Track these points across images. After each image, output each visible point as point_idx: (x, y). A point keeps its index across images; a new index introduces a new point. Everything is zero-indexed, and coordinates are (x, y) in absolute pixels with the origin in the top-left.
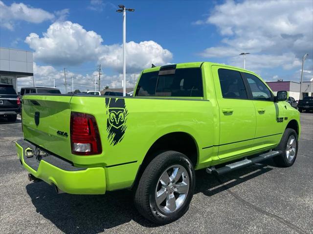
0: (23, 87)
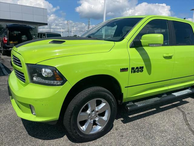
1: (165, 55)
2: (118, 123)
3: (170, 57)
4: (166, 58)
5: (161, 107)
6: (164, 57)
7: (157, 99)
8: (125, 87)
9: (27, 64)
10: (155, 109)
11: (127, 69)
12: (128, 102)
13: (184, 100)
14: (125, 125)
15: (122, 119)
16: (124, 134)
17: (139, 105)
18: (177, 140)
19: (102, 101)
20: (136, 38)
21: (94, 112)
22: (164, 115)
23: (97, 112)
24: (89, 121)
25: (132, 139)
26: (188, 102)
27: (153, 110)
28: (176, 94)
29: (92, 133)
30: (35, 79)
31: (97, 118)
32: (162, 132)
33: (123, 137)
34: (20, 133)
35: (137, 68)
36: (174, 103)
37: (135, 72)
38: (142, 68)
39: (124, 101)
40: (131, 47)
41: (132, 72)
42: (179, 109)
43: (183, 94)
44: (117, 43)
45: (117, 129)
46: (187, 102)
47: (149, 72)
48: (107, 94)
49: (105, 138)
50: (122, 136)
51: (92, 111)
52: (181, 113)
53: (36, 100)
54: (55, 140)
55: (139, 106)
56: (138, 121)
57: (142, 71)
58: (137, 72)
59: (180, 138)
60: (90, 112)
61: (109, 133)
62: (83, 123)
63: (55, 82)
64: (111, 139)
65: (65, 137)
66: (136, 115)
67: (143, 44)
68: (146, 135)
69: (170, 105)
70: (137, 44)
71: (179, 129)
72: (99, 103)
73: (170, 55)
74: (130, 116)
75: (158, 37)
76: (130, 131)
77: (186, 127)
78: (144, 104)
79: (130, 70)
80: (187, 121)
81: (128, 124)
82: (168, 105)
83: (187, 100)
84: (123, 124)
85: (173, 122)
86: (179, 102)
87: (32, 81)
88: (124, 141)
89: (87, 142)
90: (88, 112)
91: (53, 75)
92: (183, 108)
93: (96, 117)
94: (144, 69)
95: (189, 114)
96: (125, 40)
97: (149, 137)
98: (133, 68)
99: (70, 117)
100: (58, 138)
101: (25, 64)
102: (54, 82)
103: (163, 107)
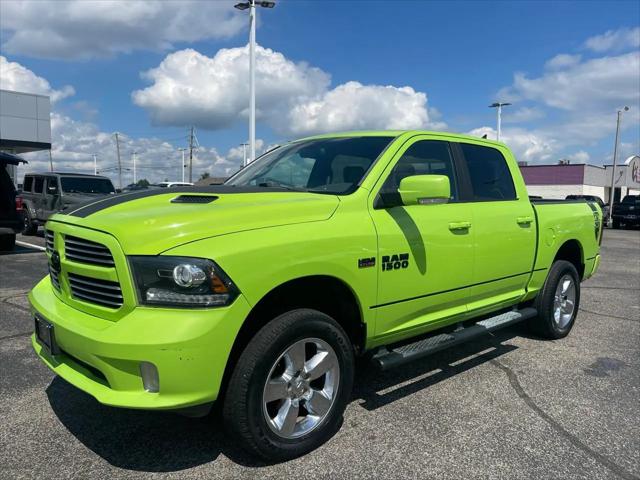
0: (28, 172)
1: (454, 225)
2: (354, 411)
3: (464, 230)
4: (455, 231)
5: (453, 364)
6: (451, 230)
7: (444, 337)
8: (371, 308)
9: (131, 258)
10: (438, 371)
11: (373, 260)
12: (376, 350)
13: (504, 343)
14: (373, 412)
15: (361, 401)
16: (377, 433)
17: (406, 352)
18: (505, 432)
19: (318, 345)
20: (385, 186)
21: (299, 378)
22: (463, 382)
23: (308, 375)
24: (289, 402)
25: (398, 440)
26: (516, 348)
27: (434, 372)
28: (488, 324)
29: (297, 435)
30: (152, 295)
31: (307, 393)
32: (468, 417)
33: (377, 440)
34: (84, 464)
35: (395, 257)
36: (482, 353)
37: (390, 267)
38: (405, 257)
39: (368, 346)
40: (377, 206)
41: (384, 269)
42: (497, 364)
43: (501, 322)
44: (344, 199)
45: (354, 426)
46: (513, 348)
47: (422, 268)
48: (330, 325)
49: (330, 448)
50: (373, 438)
51: (296, 376)
52: (503, 374)
53: (164, 348)
54: (197, 468)
55: (405, 355)
56: (404, 401)
57: (405, 265)
58: (395, 268)
59: (510, 426)
60: (290, 378)
61: (337, 435)
62: (274, 408)
63: (210, 299)
64: (347, 448)
65: (222, 458)
66: (395, 388)
67: (404, 199)
68: (431, 428)
69: (473, 356)
70: (389, 200)
71: (506, 408)
72: (311, 352)
73: (463, 224)
74: (381, 393)
75: (435, 183)
76: (390, 424)
77: (520, 402)
78: (417, 351)
79: (379, 262)
80: (521, 389)
81: (378, 410)
82: (469, 358)
83: (512, 341)
84: (367, 412)
85: (488, 393)
86: (494, 348)
87: (144, 302)
88: (380, 447)
89: (288, 460)
90: (287, 376)
91: (205, 281)
92: (506, 361)
93: (306, 390)
94: (409, 261)
95: (524, 373)
96: (361, 192)
97: (438, 432)
98: (385, 259)
99: (246, 390)
100: (203, 463)
101: (124, 258)
102: (206, 300)
103: (457, 363)
